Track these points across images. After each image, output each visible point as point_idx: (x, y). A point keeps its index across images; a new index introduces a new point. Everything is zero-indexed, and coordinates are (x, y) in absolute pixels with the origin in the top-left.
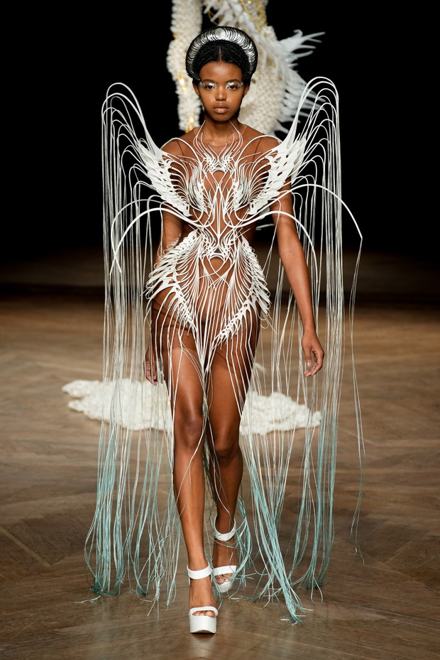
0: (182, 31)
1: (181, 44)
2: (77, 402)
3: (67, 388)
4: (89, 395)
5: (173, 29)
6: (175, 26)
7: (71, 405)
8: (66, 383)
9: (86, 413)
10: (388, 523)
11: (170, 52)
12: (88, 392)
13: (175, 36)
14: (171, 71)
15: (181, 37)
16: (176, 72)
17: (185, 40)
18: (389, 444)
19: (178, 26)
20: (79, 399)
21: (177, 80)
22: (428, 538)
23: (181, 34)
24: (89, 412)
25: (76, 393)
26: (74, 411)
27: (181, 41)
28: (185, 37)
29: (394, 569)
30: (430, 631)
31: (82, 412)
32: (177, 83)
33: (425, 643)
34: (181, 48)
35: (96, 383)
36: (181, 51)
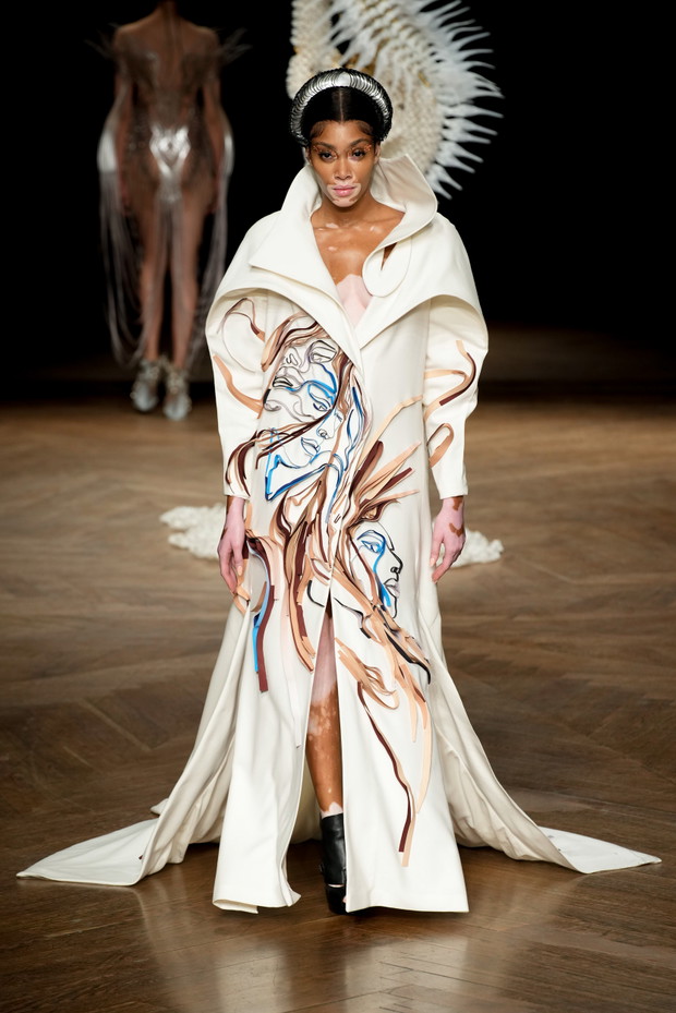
0: (304, 43)
1: (305, 60)
2: (180, 536)
3: (167, 517)
4: (195, 527)
5: (294, 41)
6: (297, 37)
7: (173, 539)
8: (164, 511)
9: (192, 549)
10: (591, 684)
11: (290, 71)
12: (194, 522)
13: (297, 50)
15: (305, 51)
17: (309, 55)
18: (591, 581)
19: (300, 36)
20: (183, 531)
22: (645, 703)
23: (305, 47)
24: (196, 548)
25: (178, 524)
26: (176, 548)
27: (305, 56)
28: (310, 51)
29: (601, 744)
30: (650, 823)
31: (186, 549)
33: (644, 839)
34: (305, 65)
35: (204, 510)
36: (305, 69)
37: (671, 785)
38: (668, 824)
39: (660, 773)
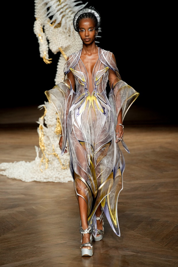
0: (39, 16)
1: (39, 22)
2: (3, 172)
4: (8, 169)
5: (35, 16)
6: (36, 15)
7: (1, 173)
9: (7, 176)
10: (134, 214)
11: (35, 25)
12: (8, 167)
13: (36, 19)
14: (35, 33)
16: (38, 33)
17: (40, 20)
18: (132, 182)
19: (37, 15)
20: (4, 170)
21: (38, 37)
22: (151, 220)
23: (39, 18)
24: (8, 175)
25: (3, 168)
26: (2, 175)
27: (39, 21)
28: (40, 19)
29: (138, 233)
30: (154, 258)
31: (5, 176)
32: (38, 38)
33: (152, 263)
34: (39, 23)
35: (11, 163)
36: (39, 25)
37: (160, 246)
38: (160, 258)
39: (156, 242)
